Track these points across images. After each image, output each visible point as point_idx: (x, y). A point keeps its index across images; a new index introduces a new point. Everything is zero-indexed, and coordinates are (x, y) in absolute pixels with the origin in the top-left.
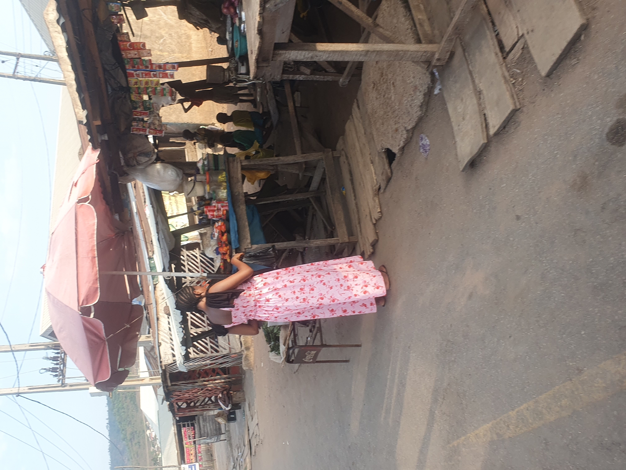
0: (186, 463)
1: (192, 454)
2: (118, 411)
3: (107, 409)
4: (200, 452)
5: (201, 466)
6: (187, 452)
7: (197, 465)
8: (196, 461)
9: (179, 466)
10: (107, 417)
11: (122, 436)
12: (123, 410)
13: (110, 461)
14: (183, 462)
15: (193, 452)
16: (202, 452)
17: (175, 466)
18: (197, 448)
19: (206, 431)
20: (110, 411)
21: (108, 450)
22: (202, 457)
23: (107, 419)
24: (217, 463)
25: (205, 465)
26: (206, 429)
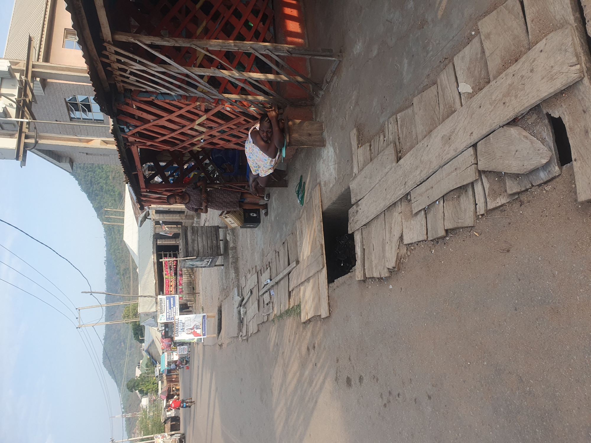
0: (164, 294)
1: (171, 286)
2: (114, 252)
3: (105, 249)
4: (181, 284)
5: (181, 299)
6: (166, 283)
7: (177, 297)
8: (176, 293)
9: (156, 297)
10: (105, 256)
11: (117, 271)
12: (118, 251)
13: (106, 289)
14: (161, 293)
15: (173, 283)
16: (183, 285)
17: (151, 297)
18: (178, 279)
19: (196, 248)
20: (108, 251)
21: (105, 281)
22: (183, 289)
23: (105, 257)
24: (201, 297)
25: (185, 298)
26: (196, 245)
